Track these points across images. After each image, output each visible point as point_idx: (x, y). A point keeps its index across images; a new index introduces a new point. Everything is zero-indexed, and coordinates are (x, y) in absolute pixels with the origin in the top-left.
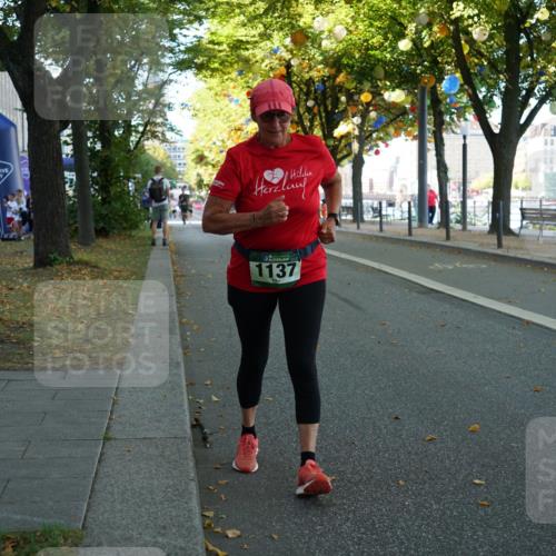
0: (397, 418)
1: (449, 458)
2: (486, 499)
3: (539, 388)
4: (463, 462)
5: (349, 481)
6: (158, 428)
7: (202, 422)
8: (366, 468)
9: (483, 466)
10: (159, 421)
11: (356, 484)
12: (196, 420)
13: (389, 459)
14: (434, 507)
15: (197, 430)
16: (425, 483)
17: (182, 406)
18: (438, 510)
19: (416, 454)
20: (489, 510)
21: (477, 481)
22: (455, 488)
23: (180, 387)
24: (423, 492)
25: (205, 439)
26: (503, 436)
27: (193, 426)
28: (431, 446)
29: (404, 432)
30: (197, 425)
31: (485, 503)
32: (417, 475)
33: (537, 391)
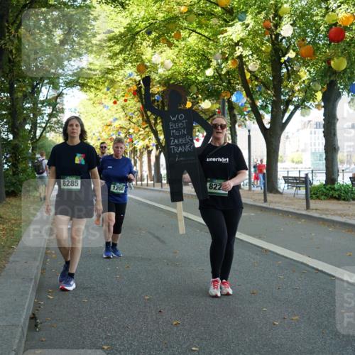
0: (160, 311)
1: (183, 335)
3: (255, 292)
4: (190, 338)
5: (117, 350)
6: (4, 320)
7: (37, 316)
8: (130, 342)
9: (201, 339)
10: (6, 316)
11: (120, 352)
12: (34, 314)
13: (146, 336)
15: (33, 320)
16: (162, 350)
17: (24, 306)
19: (164, 333)
21: (194, 349)
23: (28, 294)
25: (36, 326)
26: (221, 321)
27: (31, 318)
28: (175, 329)
29: (161, 320)
30: (33, 318)
32: (159, 346)
33: (253, 293)
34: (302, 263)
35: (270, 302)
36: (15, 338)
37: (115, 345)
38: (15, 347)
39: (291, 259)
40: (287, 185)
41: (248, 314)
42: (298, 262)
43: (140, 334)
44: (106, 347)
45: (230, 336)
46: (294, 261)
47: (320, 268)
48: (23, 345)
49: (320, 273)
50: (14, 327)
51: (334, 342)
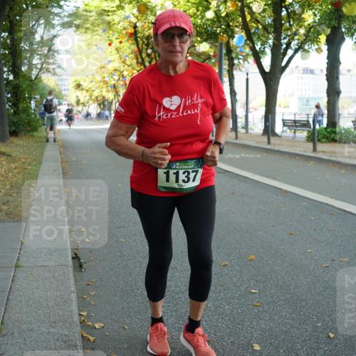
1: (236, 276)
2: (259, 302)
3: (292, 232)
4: (245, 279)
5: (174, 292)
6: (51, 259)
7: (79, 255)
9: (257, 281)
10: (51, 255)
11: (177, 294)
12: (76, 254)
14: (227, 307)
15: (76, 260)
16: (221, 292)
18: (228, 309)
19: (216, 274)
20: (260, 309)
21: (253, 291)
22: (240, 295)
24: (219, 298)
25: (81, 266)
26: (269, 262)
27: (73, 258)
28: (225, 269)
30: (76, 257)
31: (258, 304)
32: (215, 288)
33: (291, 234)
34: (327, 204)
35: (311, 243)
36: (69, 279)
38: (73, 289)
39: (315, 201)
41: (294, 255)
42: (322, 203)
45: (286, 279)
46: (319, 202)
47: (347, 210)
49: (348, 215)
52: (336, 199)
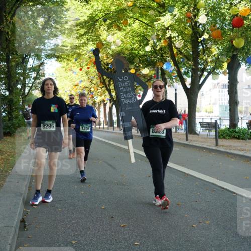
0: (112, 217)
1: (128, 234)
3: (179, 203)
4: (134, 236)
5: (81, 244)
7: (25, 220)
8: (91, 238)
9: (141, 237)
10: (3, 220)
11: (84, 246)
12: (23, 219)
13: (102, 235)
15: (22, 223)
16: (114, 244)
17: (16, 213)
19: (115, 232)
21: (136, 244)
22: (126, 247)
23: (19, 205)
24: (111, 248)
25: (25, 227)
26: (155, 224)
27: (21, 222)
28: (123, 230)
29: (113, 224)
30: (23, 221)
32: (111, 241)
33: (178, 205)
34: (213, 184)
35: (190, 211)
36: (9, 236)
37: (80, 241)
38: (10, 242)
39: (205, 181)
40: (202, 128)
41: (174, 219)
42: (210, 183)
43: (98, 233)
44: (74, 242)
45: (162, 235)
46: (207, 182)
47: (225, 187)
48: (15, 240)
49: (225, 191)
50: (9, 228)
51: (235, 239)
52: (220, 180)
